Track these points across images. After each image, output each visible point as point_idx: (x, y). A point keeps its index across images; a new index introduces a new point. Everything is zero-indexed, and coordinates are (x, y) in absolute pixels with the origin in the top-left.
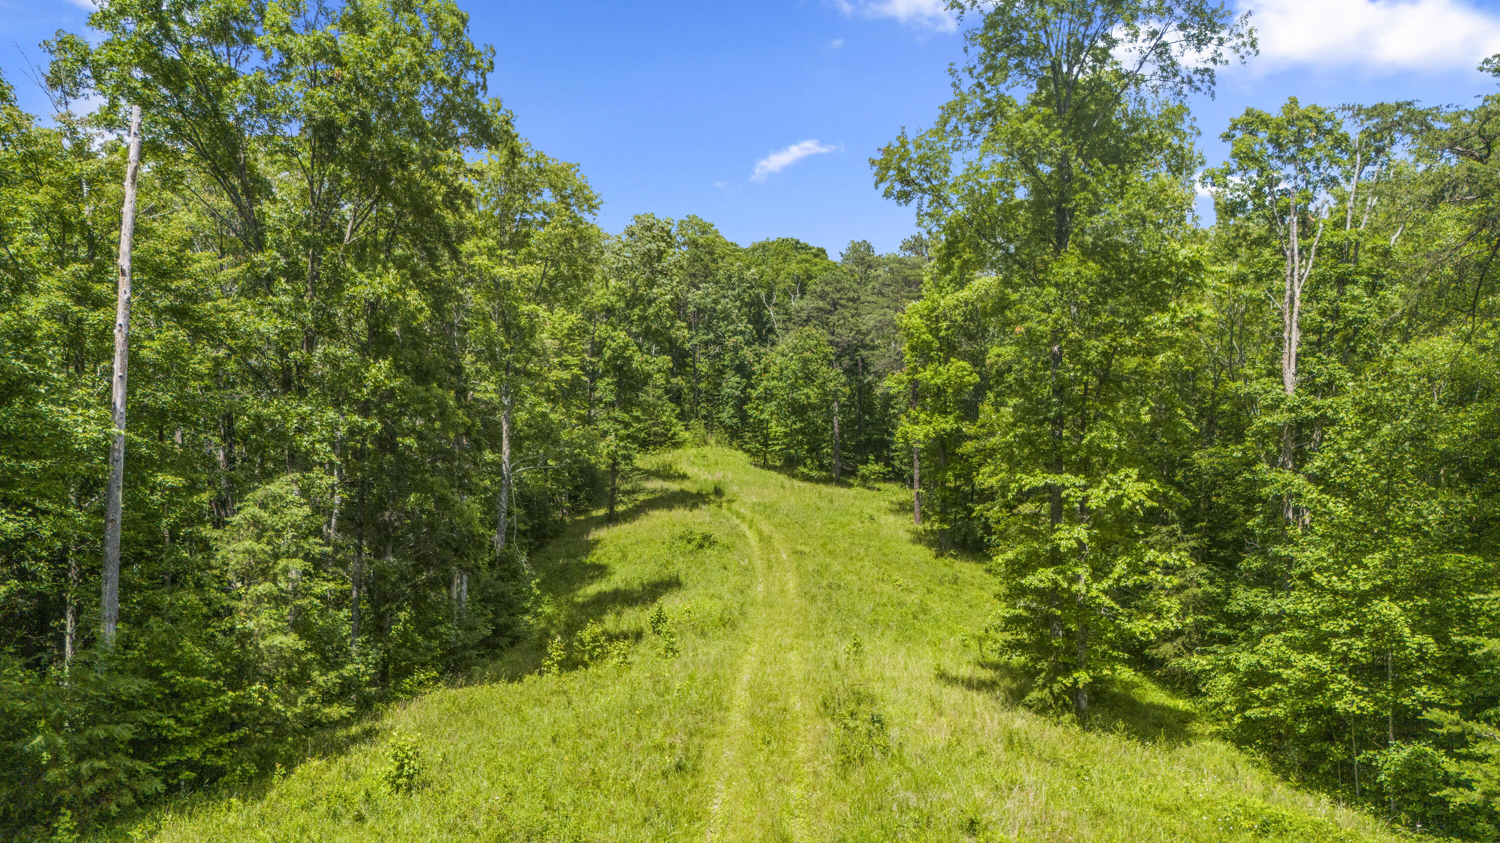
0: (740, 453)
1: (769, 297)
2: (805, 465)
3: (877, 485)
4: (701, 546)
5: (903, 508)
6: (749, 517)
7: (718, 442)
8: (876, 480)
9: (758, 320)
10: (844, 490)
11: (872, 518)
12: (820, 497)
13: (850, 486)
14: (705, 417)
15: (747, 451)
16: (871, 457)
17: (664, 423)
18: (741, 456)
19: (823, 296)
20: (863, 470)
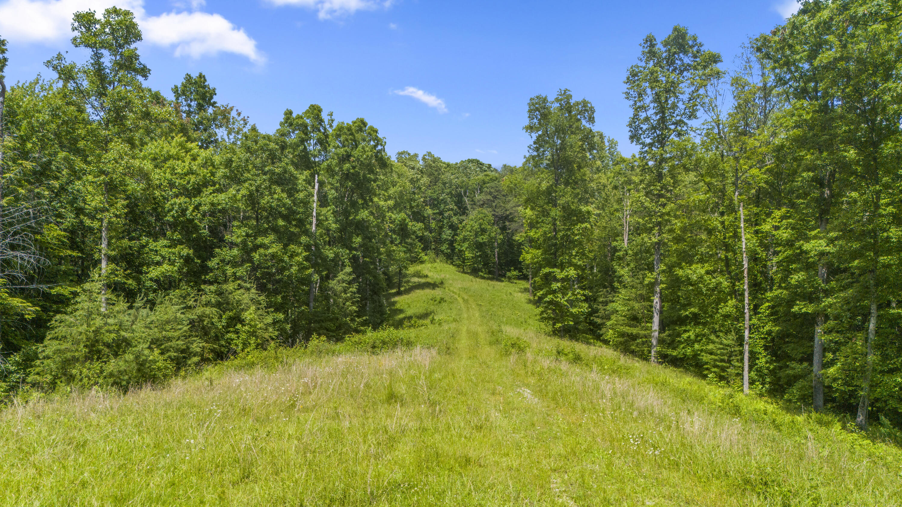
0: (451, 266)
1: (465, 193)
2: (482, 272)
3: (515, 281)
4: (440, 302)
5: (526, 290)
6: (458, 292)
7: (441, 261)
8: (514, 279)
9: (460, 203)
10: (499, 283)
11: (511, 294)
12: (489, 285)
13: (502, 281)
14: (434, 249)
15: (454, 265)
16: (512, 268)
17: (416, 252)
18: (452, 268)
19: (490, 193)
20: (508, 274)
